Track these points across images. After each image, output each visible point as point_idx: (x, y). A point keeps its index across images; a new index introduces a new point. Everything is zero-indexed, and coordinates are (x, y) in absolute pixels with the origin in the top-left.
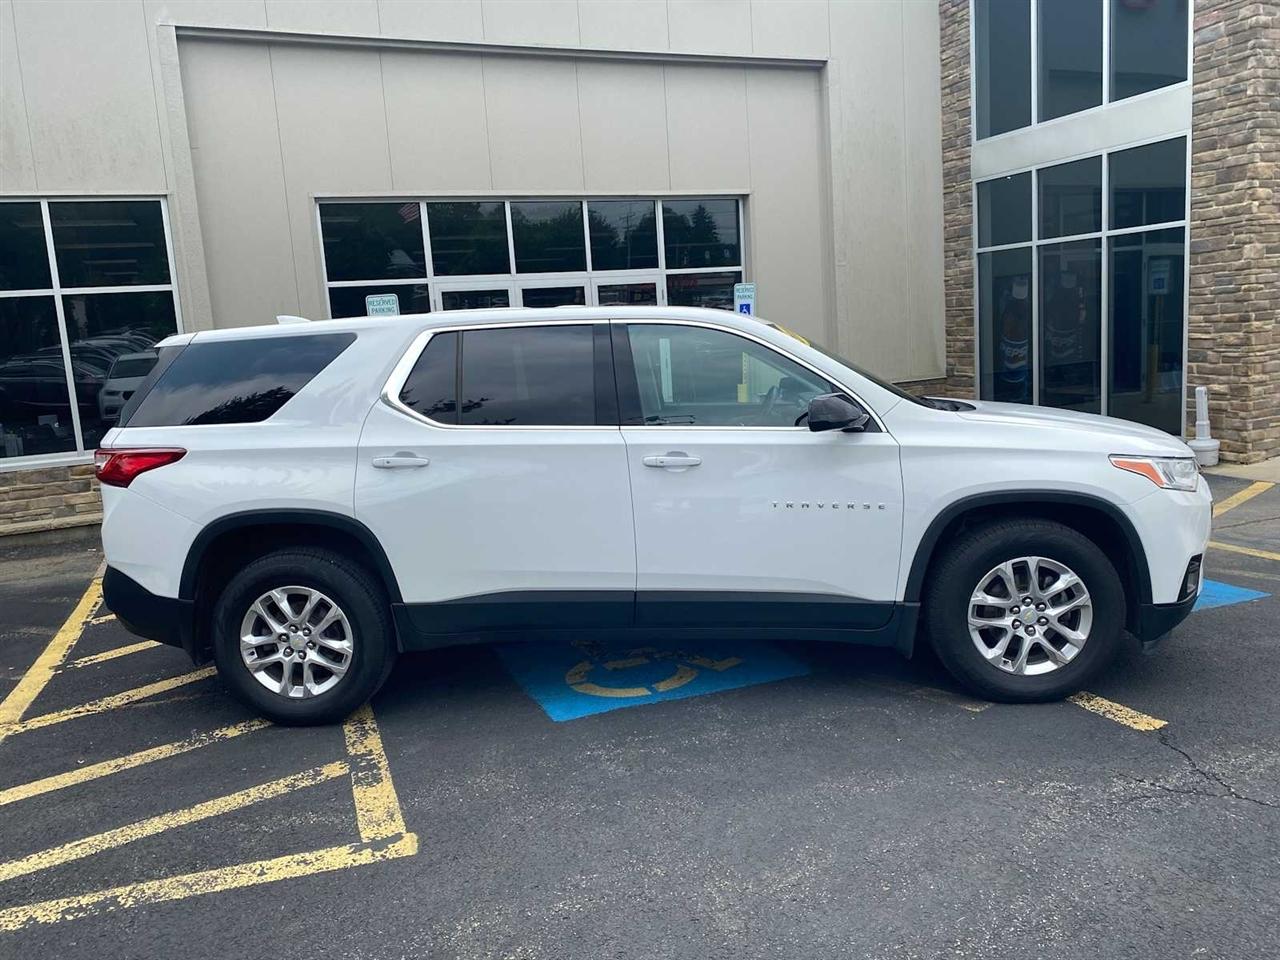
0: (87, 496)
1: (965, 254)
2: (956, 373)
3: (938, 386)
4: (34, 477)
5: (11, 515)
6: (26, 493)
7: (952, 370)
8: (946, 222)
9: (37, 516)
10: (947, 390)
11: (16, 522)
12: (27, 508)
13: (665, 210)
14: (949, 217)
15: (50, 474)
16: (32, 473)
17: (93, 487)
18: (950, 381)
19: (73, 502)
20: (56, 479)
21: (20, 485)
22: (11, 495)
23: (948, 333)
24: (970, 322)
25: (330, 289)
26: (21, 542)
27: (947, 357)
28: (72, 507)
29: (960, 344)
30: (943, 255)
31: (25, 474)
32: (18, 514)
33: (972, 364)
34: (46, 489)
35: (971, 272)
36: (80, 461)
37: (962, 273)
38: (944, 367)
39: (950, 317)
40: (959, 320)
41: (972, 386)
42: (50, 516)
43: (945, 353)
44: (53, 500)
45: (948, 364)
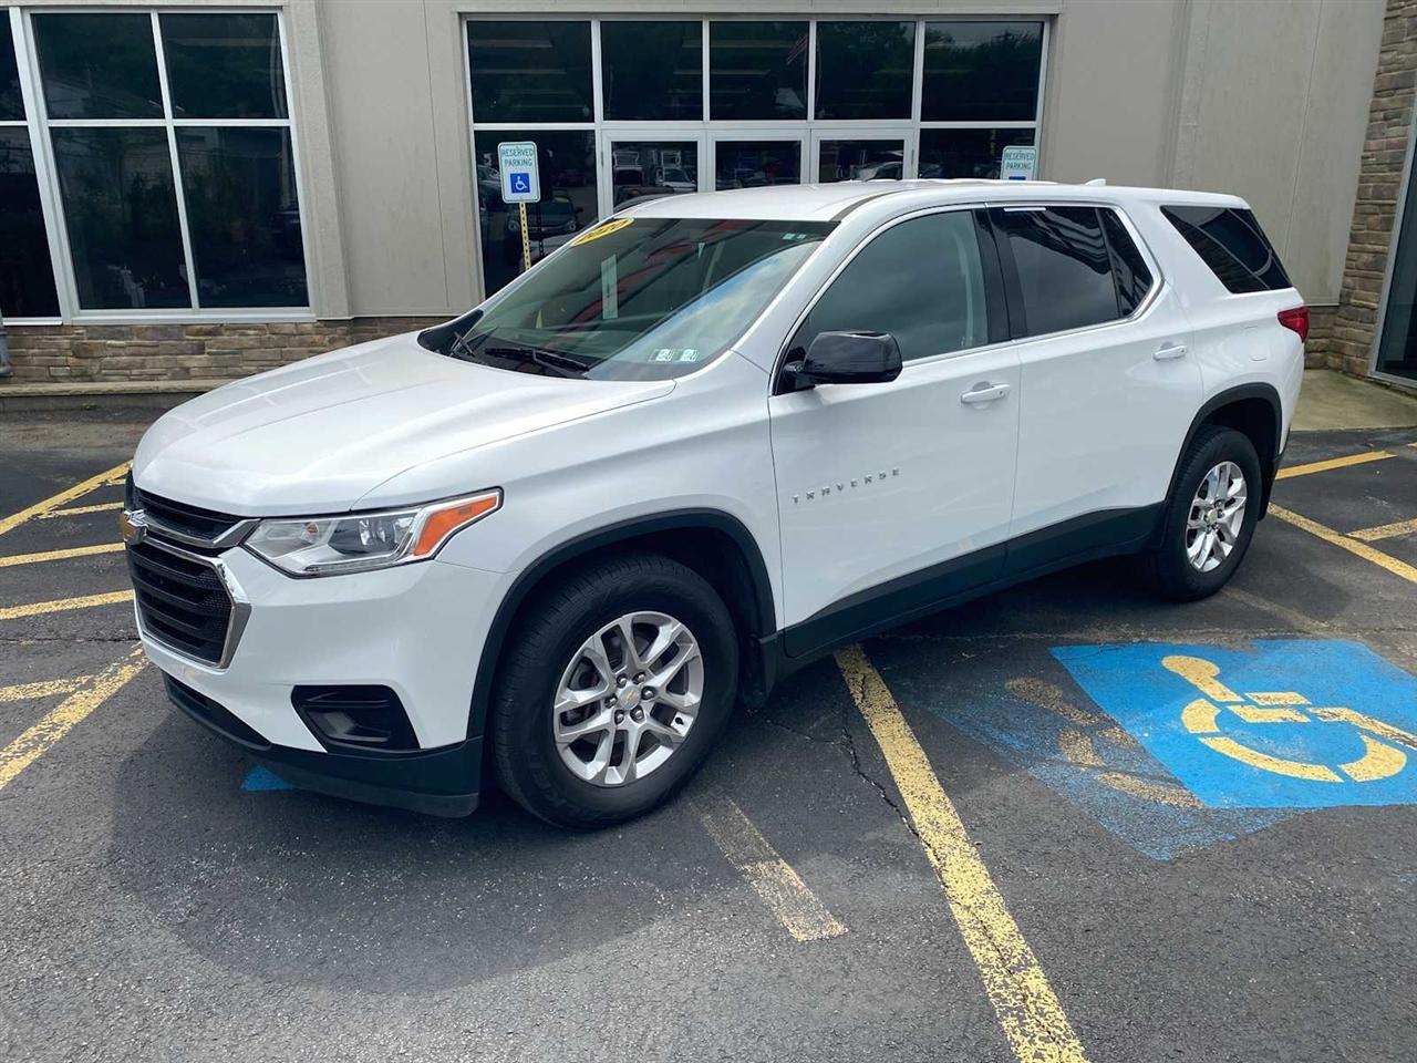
0: (200, 359)
1: (1398, 116)
2: (1353, 301)
3: (1322, 317)
4: (149, 333)
5: (128, 372)
6: (142, 349)
7: (1349, 295)
8: (1381, 64)
9: (153, 377)
10: (1335, 325)
11: (133, 380)
12: (142, 366)
13: (929, 38)
14: (1387, 57)
15: (163, 331)
16: (147, 329)
17: (207, 350)
18: (1343, 311)
19: (188, 364)
20: (170, 338)
21: (135, 341)
22: (128, 351)
23: (1353, 239)
24: (1387, 225)
25: (475, 132)
26: (130, 402)
27: (1346, 275)
28: (187, 370)
29: (1366, 257)
30: (1367, 116)
31: (141, 329)
32: (135, 372)
33: (1378, 289)
34: (160, 348)
35: (1403, 145)
36: (195, 319)
37: (1390, 146)
38: (1336, 290)
39: (1360, 213)
40: (1372, 219)
41: (1373, 323)
42: (165, 377)
43: (1343, 269)
44: (168, 360)
45: (1345, 286)
